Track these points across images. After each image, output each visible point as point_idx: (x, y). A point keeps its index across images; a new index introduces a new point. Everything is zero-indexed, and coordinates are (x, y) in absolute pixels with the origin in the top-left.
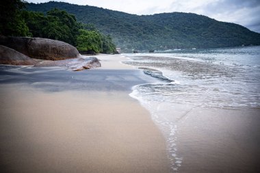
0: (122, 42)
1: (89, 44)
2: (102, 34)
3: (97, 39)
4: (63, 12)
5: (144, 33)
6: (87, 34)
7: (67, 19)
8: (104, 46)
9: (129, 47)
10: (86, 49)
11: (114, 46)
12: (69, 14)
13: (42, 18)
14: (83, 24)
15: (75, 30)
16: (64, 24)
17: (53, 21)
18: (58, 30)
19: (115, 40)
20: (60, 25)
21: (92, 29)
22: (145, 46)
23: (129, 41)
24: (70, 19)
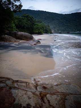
0: (55, 28)
1: (39, 30)
2: (45, 24)
3: (42, 27)
4: (28, 16)
5: (66, 23)
6: (38, 25)
7: (30, 18)
8: (46, 30)
9: (58, 30)
10: (38, 32)
11: (51, 30)
12: (30, 16)
13: (19, 19)
14: (37, 20)
15: (33, 23)
16: (28, 21)
17: (24, 20)
18: (26, 23)
19: (51, 27)
20: (27, 21)
22: (66, 29)
23: (58, 27)
24: (31, 18)
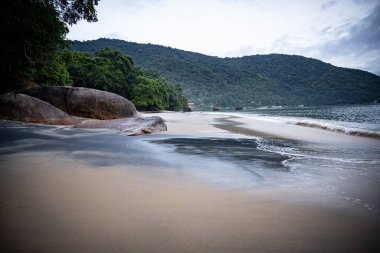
0: (197, 95)
1: (150, 97)
2: (169, 83)
3: (161, 90)
4: (116, 53)
5: (228, 82)
6: (147, 83)
7: (121, 62)
8: (171, 100)
9: (206, 102)
10: (145, 104)
11: (185, 101)
12: (124, 55)
13: (88, 61)
14: (142, 69)
15: (131, 77)
16: (116, 69)
17: (102, 65)
18: (109, 77)
19: (186, 92)
20: (110, 69)
21: (155, 77)
22: (229, 100)
23: (207, 93)
24: (126, 62)
